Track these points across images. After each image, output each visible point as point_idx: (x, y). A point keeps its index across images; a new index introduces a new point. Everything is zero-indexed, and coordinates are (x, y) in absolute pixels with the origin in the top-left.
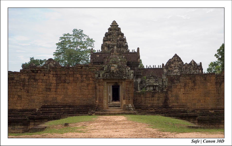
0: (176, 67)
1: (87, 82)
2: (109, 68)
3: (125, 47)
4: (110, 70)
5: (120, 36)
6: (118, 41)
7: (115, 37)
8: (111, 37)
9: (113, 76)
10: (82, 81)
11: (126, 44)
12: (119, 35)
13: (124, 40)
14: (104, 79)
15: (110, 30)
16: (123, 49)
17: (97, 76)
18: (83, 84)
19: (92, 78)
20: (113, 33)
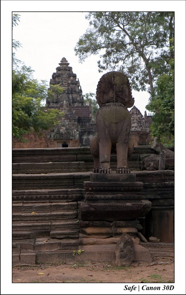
0: (135, 121)
1: (40, 142)
2: (58, 130)
3: (78, 92)
4: (59, 132)
5: (72, 78)
6: (69, 84)
7: (66, 80)
8: (60, 80)
9: (62, 137)
10: (36, 141)
11: (80, 88)
12: (70, 77)
13: (77, 84)
14: (54, 139)
15: (59, 70)
16: (76, 95)
17: (48, 136)
18: (36, 143)
19: (44, 138)
20: (62, 74)
